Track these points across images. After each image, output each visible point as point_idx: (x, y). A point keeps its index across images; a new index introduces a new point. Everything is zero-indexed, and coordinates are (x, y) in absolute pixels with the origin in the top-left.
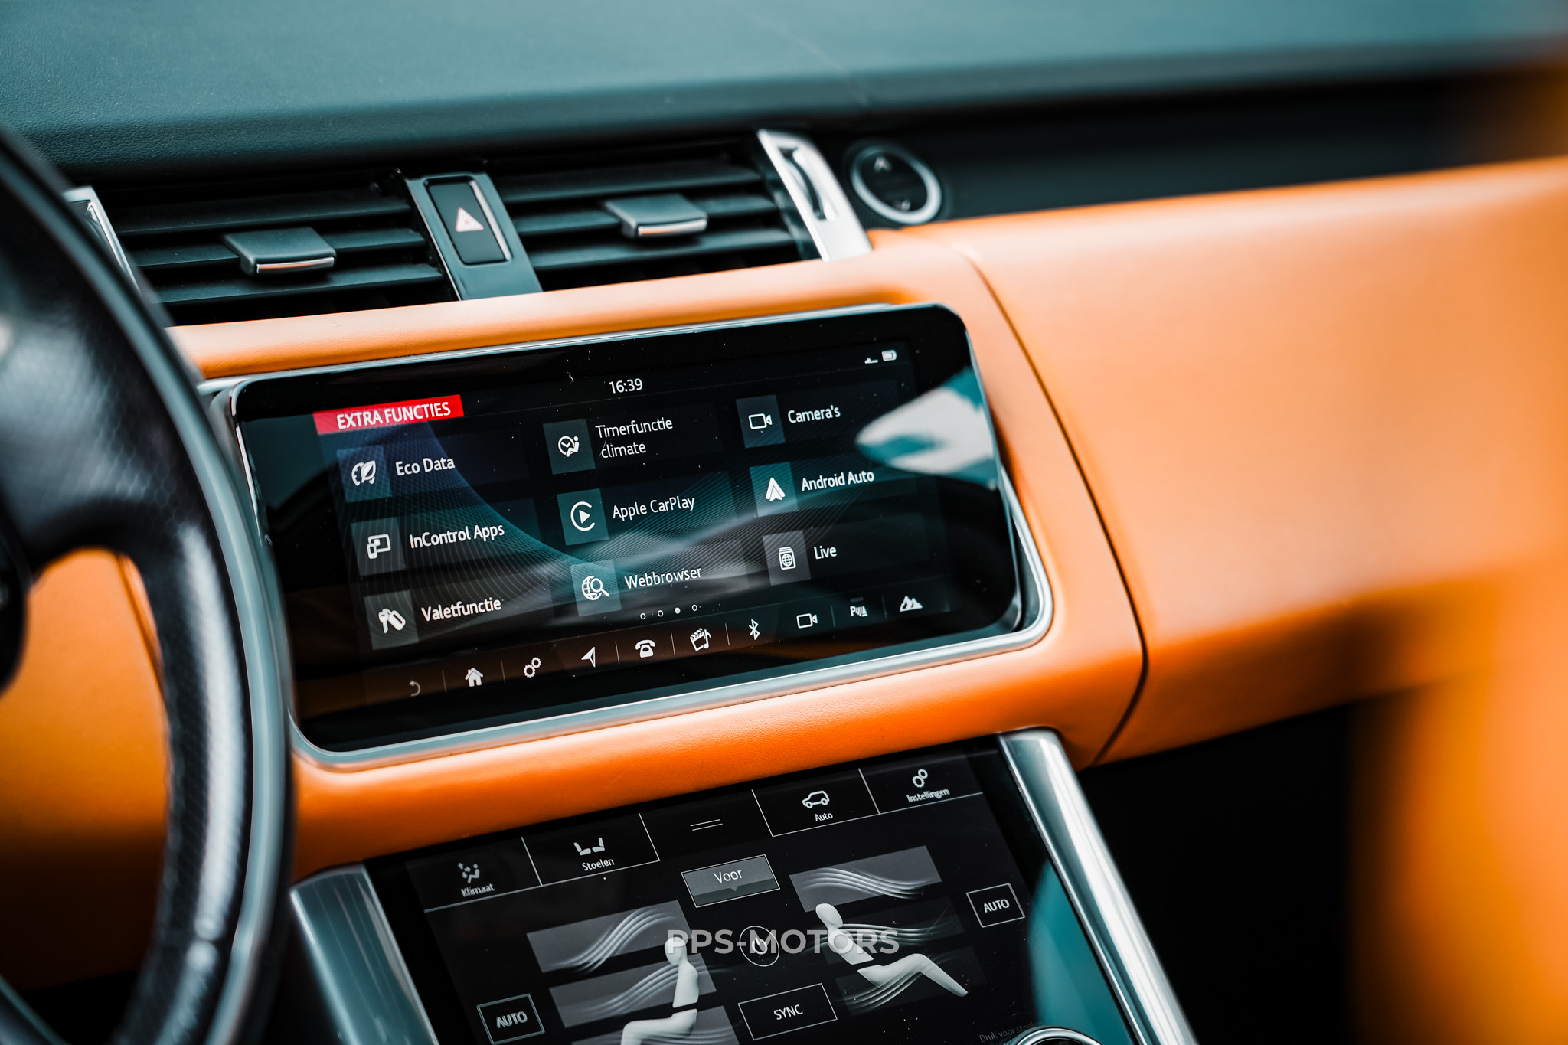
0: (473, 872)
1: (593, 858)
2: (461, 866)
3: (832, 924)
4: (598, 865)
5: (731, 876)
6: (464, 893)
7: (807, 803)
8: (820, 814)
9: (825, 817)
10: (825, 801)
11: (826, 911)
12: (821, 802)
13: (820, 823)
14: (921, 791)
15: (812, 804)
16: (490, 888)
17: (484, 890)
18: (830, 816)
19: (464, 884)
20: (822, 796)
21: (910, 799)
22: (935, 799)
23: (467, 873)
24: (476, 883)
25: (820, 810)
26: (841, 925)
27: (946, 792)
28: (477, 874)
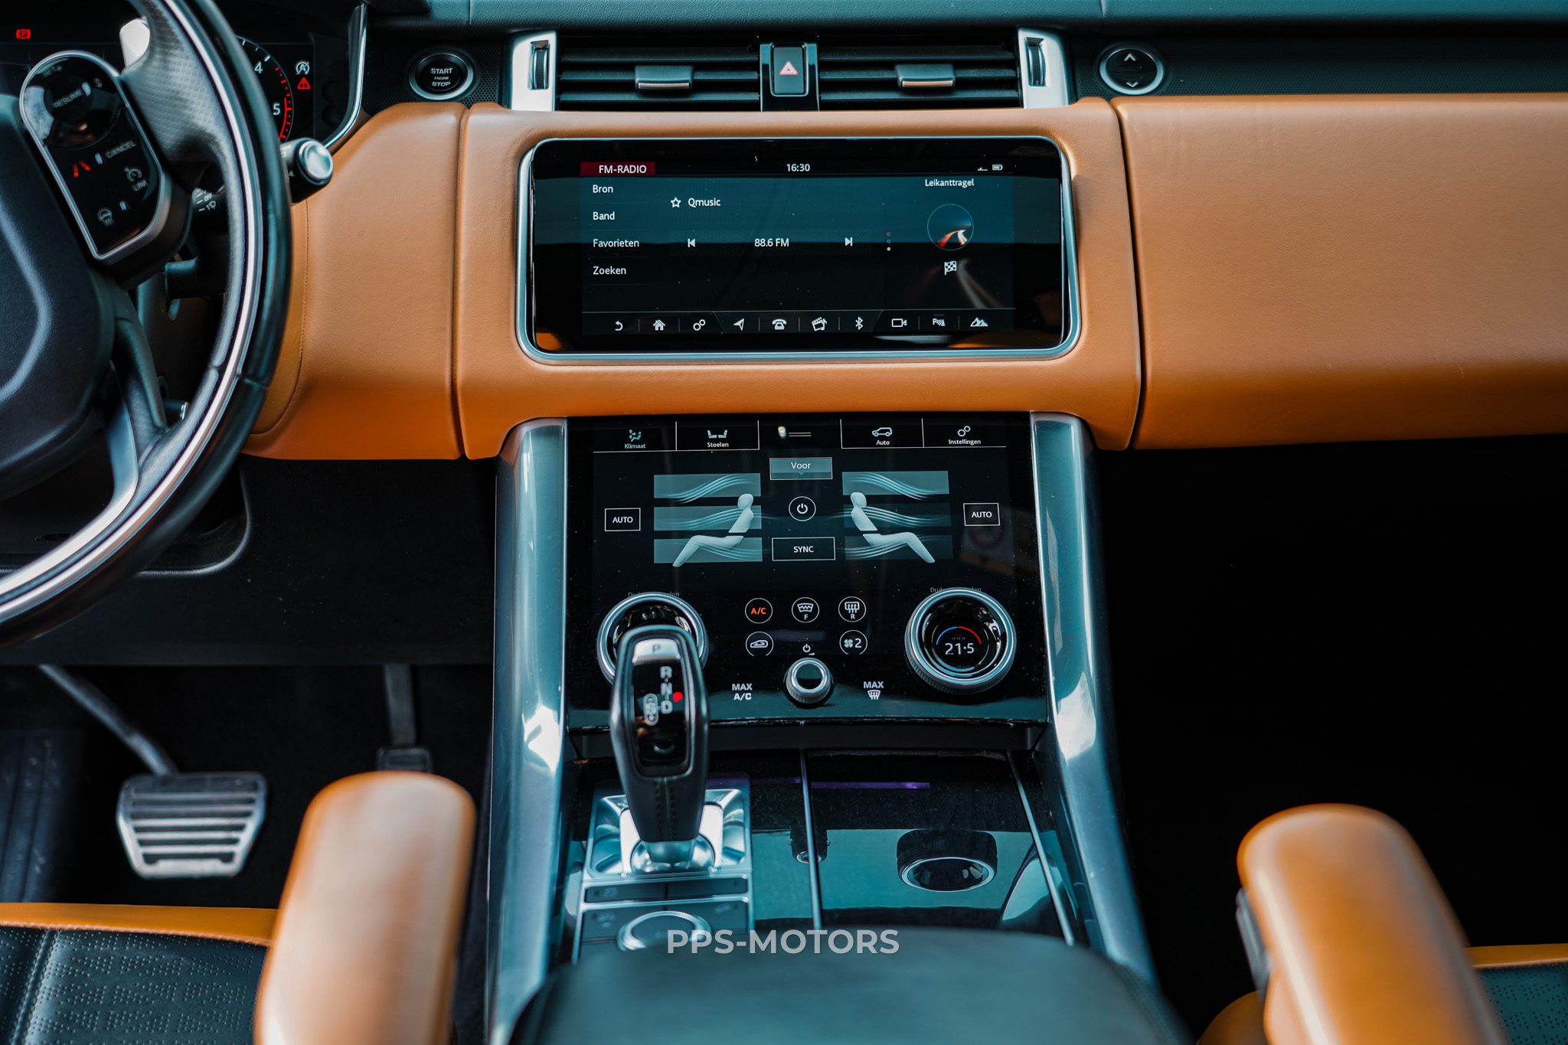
0: (636, 436)
1: (717, 441)
2: (631, 431)
3: (858, 505)
4: (718, 445)
5: (802, 466)
6: (626, 446)
7: (875, 433)
8: (881, 440)
9: (884, 443)
10: (888, 434)
11: (858, 498)
12: (886, 434)
13: (879, 445)
14: (960, 439)
15: (878, 434)
16: (643, 446)
17: (639, 447)
18: (888, 443)
19: (629, 441)
20: (889, 431)
21: (950, 442)
22: (969, 445)
23: (633, 436)
24: (636, 442)
25: (882, 438)
26: (865, 506)
27: (979, 442)
28: (638, 438)
